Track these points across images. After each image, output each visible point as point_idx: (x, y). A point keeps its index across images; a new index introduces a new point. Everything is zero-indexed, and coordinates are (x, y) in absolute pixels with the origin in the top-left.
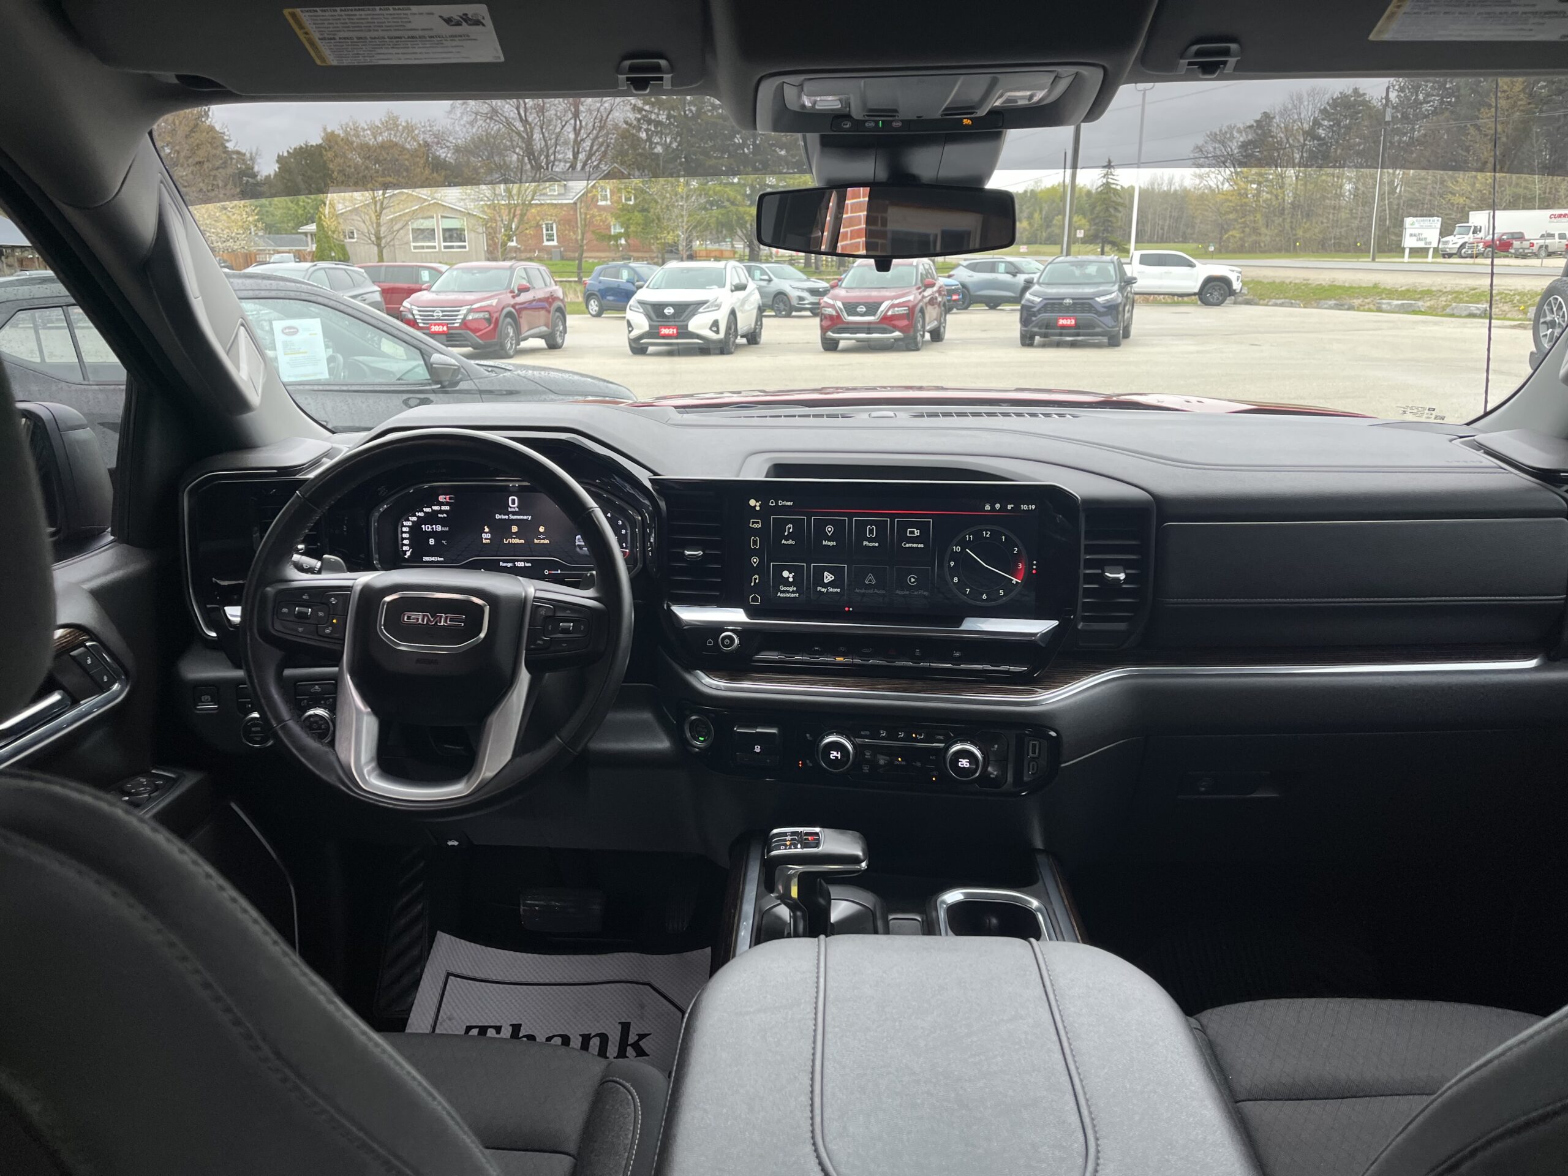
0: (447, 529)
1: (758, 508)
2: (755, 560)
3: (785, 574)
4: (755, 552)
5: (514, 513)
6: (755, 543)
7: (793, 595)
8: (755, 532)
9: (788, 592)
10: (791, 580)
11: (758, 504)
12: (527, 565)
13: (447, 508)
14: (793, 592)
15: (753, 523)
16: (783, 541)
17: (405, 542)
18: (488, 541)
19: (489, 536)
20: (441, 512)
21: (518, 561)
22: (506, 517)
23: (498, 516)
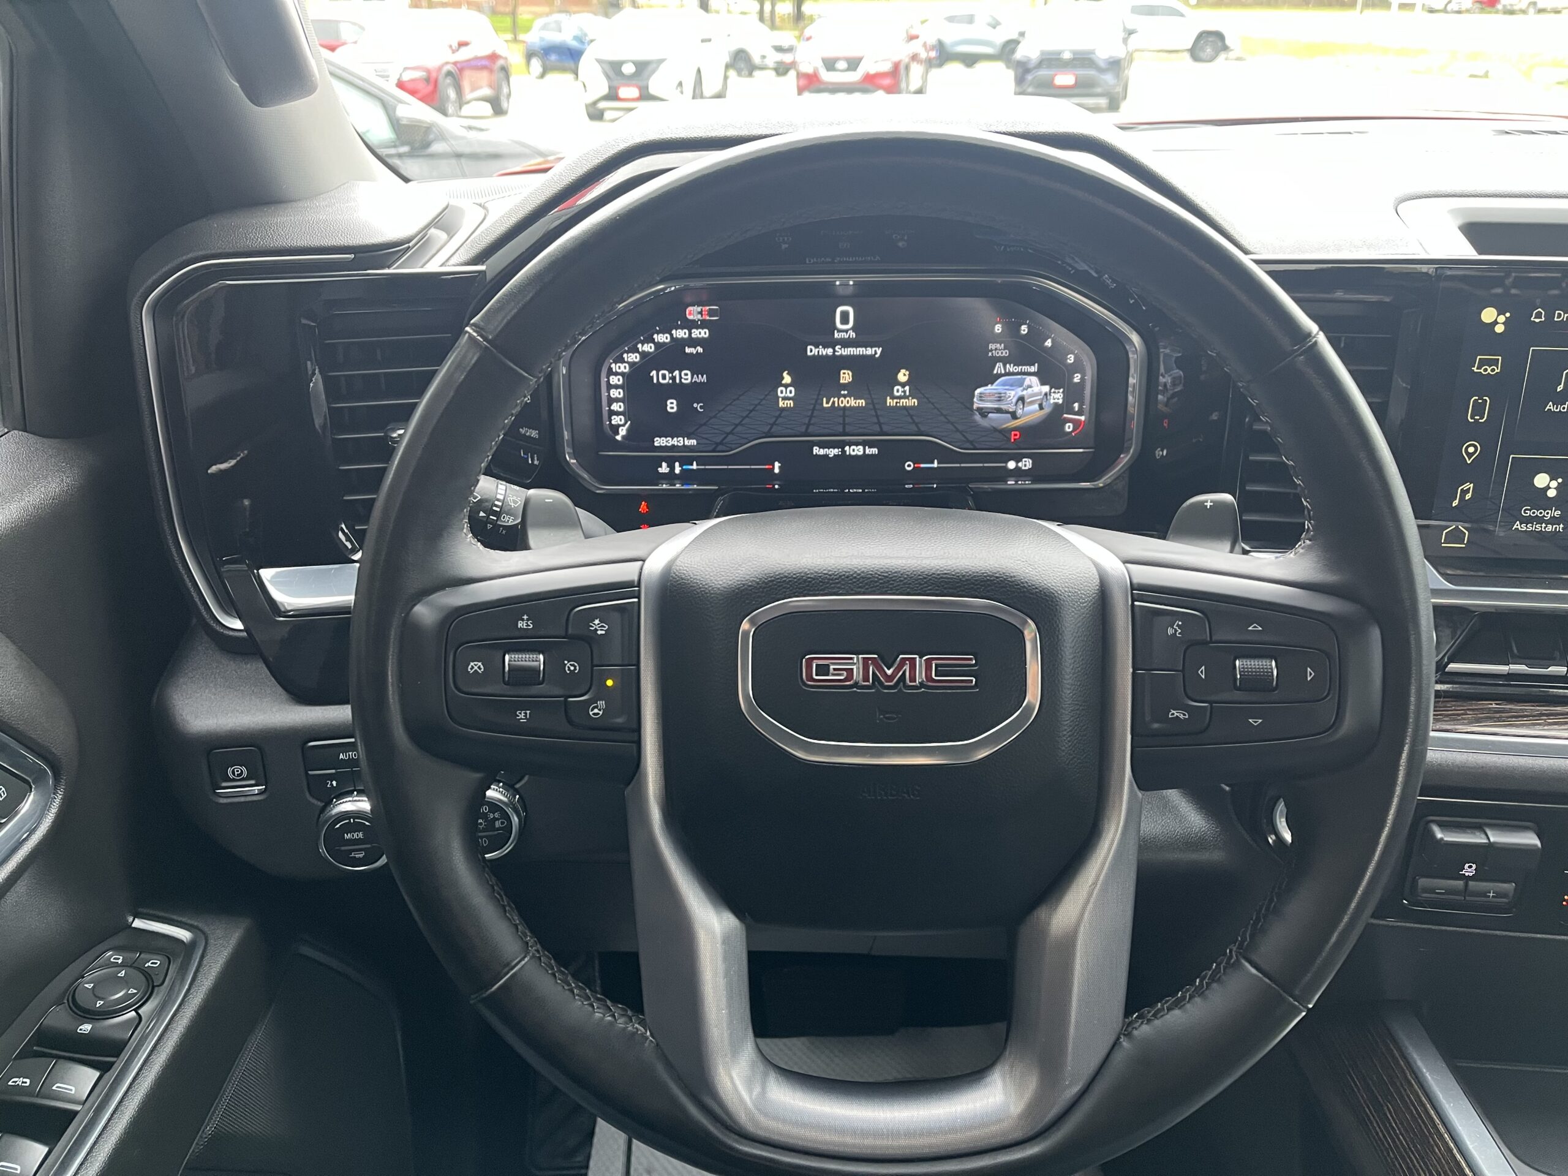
0: (703, 379)
1: (1499, 329)
2: (1471, 449)
3: (1541, 480)
4: (1474, 432)
5: (846, 343)
6: (1479, 409)
7: (1550, 528)
8: (1485, 384)
9: (1540, 520)
10: (1552, 493)
11: (1502, 319)
12: (869, 451)
13: (703, 333)
14: (1553, 521)
15: (1482, 363)
16: (1550, 406)
17: (615, 407)
18: (790, 403)
19: (791, 392)
20: (693, 342)
21: (850, 444)
22: (830, 351)
23: (812, 351)
